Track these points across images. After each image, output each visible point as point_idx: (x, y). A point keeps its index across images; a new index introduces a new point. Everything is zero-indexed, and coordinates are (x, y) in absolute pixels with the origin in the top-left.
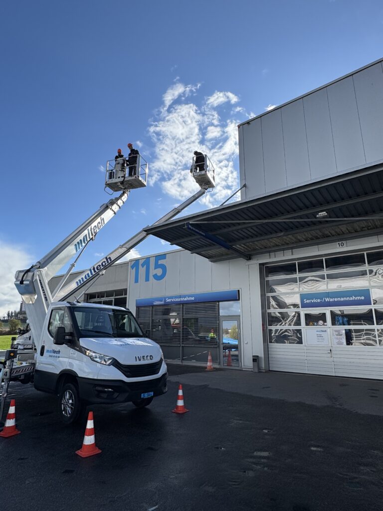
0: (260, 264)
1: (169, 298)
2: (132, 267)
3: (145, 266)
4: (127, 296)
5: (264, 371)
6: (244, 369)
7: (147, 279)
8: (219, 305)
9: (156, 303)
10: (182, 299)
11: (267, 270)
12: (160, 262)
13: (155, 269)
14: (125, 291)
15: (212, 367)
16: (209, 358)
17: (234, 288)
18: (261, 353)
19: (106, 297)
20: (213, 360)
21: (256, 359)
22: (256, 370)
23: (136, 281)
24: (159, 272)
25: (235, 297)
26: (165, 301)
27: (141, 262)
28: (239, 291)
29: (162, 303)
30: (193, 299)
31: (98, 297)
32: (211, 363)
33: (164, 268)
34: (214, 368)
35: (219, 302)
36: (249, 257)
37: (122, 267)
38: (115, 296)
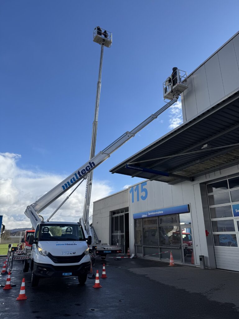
0: (200, 184)
1: (150, 212)
2: (130, 192)
3: (137, 191)
4: (129, 212)
5: (210, 268)
6: (197, 266)
7: (138, 200)
8: (179, 216)
9: (144, 216)
10: (157, 213)
11: (206, 188)
12: (144, 187)
13: (142, 192)
14: (127, 209)
15: (173, 264)
16: (171, 256)
17: (186, 203)
18: (206, 254)
19: (121, 213)
20: (174, 258)
21: (202, 258)
22: (203, 267)
23: (133, 202)
24: (143, 194)
25: (187, 210)
26: (148, 214)
27: (135, 188)
28: (189, 205)
29: (146, 216)
30: (162, 212)
31: (117, 214)
32: (173, 261)
33: (145, 190)
34: (175, 264)
35: (179, 214)
36: (192, 179)
37: (126, 192)
38: (125, 212)
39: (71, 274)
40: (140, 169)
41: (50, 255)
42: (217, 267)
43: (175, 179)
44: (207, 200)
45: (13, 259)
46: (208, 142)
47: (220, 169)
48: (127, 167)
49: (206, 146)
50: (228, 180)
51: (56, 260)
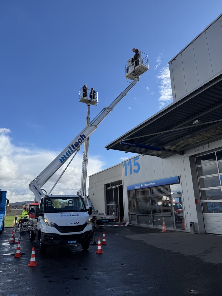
0: (190, 157)
1: (142, 184)
2: (123, 166)
3: (129, 165)
4: (123, 184)
5: (200, 233)
6: (187, 232)
7: (131, 173)
8: (170, 187)
9: (136, 188)
10: (149, 184)
11: (195, 161)
12: (136, 161)
13: (134, 166)
14: (120, 182)
15: (165, 230)
16: (163, 223)
17: (176, 175)
18: (195, 220)
19: (115, 185)
20: (166, 225)
21: (192, 224)
22: (193, 232)
23: (126, 175)
24: (136, 168)
25: (177, 181)
26: (140, 186)
27: (127, 162)
28: (179, 177)
29: (139, 187)
30: (154, 184)
31: (111, 186)
32: (165, 227)
33: (138, 164)
34: (167, 230)
35: (169, 185)
36: (182, 153)
37: (119, 167)
38: (119, 185)
39: (76, 241)
40: (135, 145)
41: (55, 226)
42: (206, 232)
43: (166, 153)
44: (196, 172)
45: (21, 230)
46: (199, 117)
47: (208, 143)
48: (122, 143)
49: (197, 121)
50: (216, 152)
51: (61, 230)
